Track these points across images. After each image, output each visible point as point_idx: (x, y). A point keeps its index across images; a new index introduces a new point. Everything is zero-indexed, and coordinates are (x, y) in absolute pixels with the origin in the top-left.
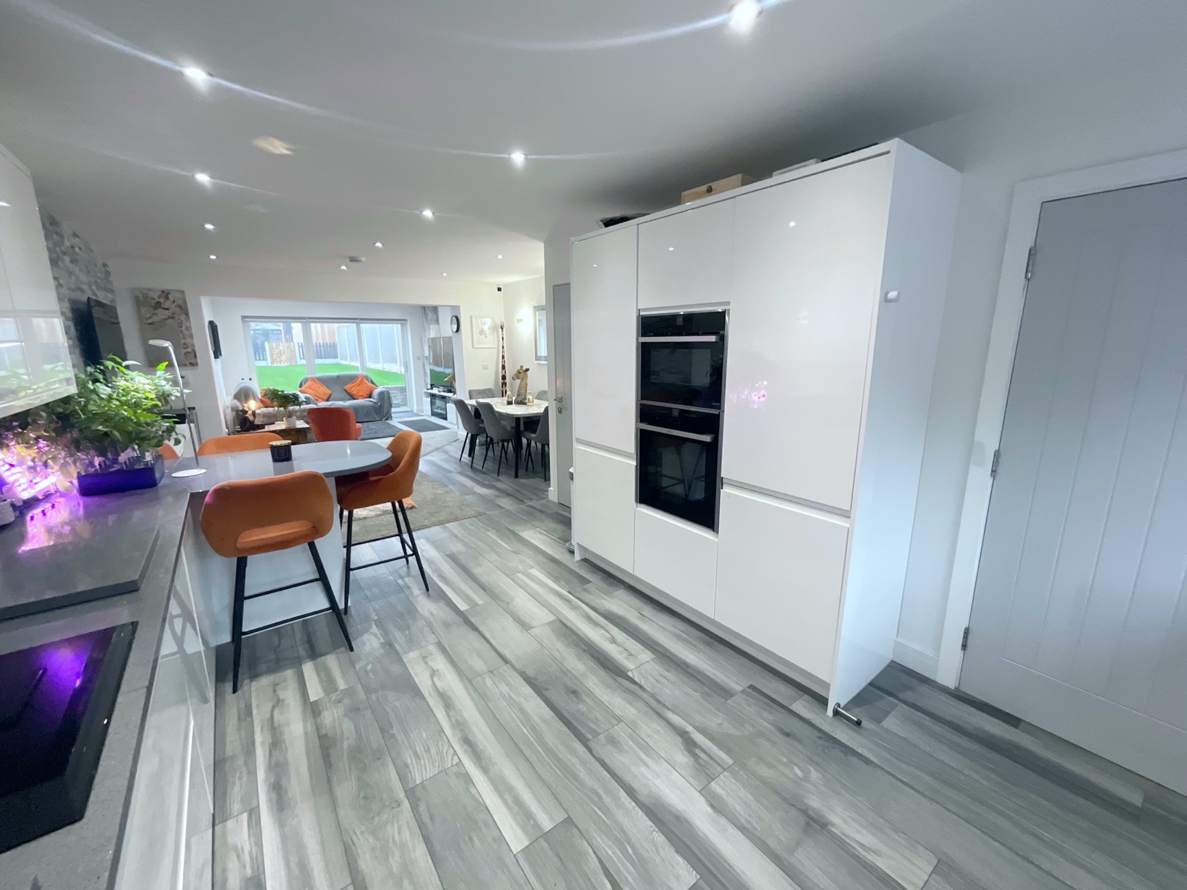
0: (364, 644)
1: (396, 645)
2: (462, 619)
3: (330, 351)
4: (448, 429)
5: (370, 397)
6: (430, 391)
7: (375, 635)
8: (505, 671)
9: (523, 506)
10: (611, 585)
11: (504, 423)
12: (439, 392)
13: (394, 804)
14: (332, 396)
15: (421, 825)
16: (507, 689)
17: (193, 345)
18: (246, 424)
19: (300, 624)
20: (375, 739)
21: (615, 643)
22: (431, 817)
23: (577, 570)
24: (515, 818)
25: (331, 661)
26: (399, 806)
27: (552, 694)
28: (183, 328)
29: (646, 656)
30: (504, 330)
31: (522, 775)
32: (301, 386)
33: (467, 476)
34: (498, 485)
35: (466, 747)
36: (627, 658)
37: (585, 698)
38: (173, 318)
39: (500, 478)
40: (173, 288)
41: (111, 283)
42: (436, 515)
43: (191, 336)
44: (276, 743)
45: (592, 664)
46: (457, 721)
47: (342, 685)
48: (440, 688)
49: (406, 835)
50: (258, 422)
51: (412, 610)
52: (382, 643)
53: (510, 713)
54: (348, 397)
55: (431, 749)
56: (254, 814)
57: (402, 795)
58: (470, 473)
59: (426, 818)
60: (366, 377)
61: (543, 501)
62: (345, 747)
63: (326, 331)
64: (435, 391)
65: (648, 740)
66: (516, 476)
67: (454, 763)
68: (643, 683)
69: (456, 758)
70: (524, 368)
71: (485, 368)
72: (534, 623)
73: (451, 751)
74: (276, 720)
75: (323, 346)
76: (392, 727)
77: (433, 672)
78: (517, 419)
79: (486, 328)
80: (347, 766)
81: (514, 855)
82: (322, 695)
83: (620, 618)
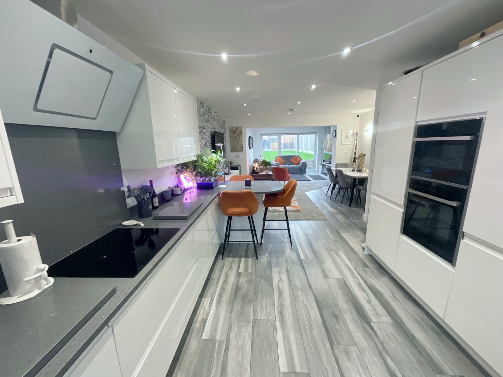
0: (262, 259)
1: (272, 264)
2: (300, 263)
3: (291, 146)
4: (326, 180)
5: (299, 164)
6: (323, 163)
7: (267, 257)
8: (308, 292)
9: (348, 220)
10: (381, 273)
11: (347, 180)
12: (326, 163)
13: (248, 322)
14: (285, 163)
15: (253, 335)
16: (306, 300)
17: (242, 144)
18: (254, 171)
19: (247, 244)
20: (252, 294)
21: (370, 304)
22: (257, 334)
23: (363, 259)
24: (286, 356)
25: (250, 260)
26: (249, 323)
27: (325, 313)
28: (240, 139)
29: (387, 319)
30: (358, 135)
31: (296, 341)
32: (275, 159)
33: (328, 202)
34: (340, 208)
35: (280, 315)
36: (373, 314)
37: (341, 324)
38: (238, 136)
39: (342, 205)
40: (239, 126)
41: (225, 126)
42: (307, 216)
43: (242, 142)
44: (225, 281)
45: (352, 307)
46: (281, 303)
47: (250, 270)
48: (280, 287)
49: (247, 336)
50: (257, 171)
51: (283, 252)
52: (268, 261)
53: (303, 311)
54: (291, 164)
55: (267, 309)
56: (212, 299)
57: (251, 320)
58: (329, 201)
59: (255, 334)
60: (299, 156)
61: (359, 221)
62: (242, 293)
63: (291, 138)
64: (324, 163)
65: (368, 364)
66: (350, 206)
67: (273, 319)
68: (378, 333)
69: (274, 317)
70: (363, 154)
71: (346, 153)
72: (330, 276)
73: (274, 314)
74: (228, 274)
75: (287, 144)
76: (258, 293)
77: (281, 280)
78: (355, 179)
79: (349, 135)
80: (240, 300)
81: (280, 372)
82: (243, 271)
83: (379, 292)
